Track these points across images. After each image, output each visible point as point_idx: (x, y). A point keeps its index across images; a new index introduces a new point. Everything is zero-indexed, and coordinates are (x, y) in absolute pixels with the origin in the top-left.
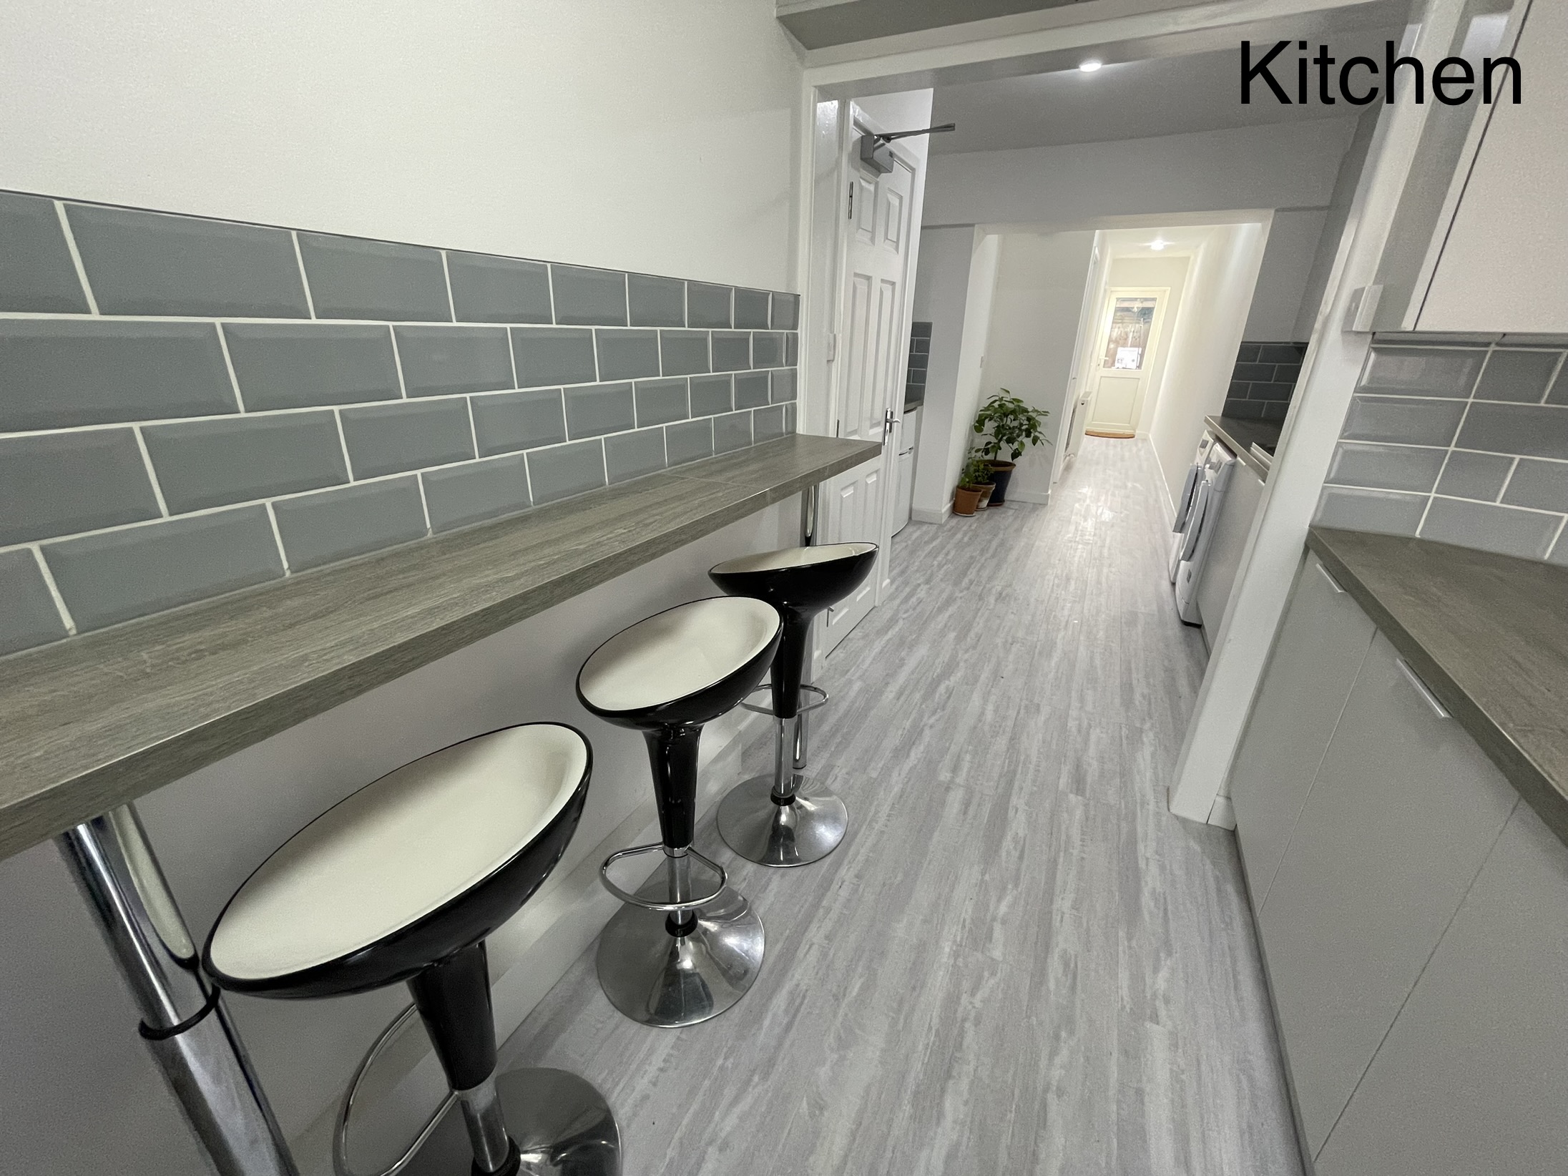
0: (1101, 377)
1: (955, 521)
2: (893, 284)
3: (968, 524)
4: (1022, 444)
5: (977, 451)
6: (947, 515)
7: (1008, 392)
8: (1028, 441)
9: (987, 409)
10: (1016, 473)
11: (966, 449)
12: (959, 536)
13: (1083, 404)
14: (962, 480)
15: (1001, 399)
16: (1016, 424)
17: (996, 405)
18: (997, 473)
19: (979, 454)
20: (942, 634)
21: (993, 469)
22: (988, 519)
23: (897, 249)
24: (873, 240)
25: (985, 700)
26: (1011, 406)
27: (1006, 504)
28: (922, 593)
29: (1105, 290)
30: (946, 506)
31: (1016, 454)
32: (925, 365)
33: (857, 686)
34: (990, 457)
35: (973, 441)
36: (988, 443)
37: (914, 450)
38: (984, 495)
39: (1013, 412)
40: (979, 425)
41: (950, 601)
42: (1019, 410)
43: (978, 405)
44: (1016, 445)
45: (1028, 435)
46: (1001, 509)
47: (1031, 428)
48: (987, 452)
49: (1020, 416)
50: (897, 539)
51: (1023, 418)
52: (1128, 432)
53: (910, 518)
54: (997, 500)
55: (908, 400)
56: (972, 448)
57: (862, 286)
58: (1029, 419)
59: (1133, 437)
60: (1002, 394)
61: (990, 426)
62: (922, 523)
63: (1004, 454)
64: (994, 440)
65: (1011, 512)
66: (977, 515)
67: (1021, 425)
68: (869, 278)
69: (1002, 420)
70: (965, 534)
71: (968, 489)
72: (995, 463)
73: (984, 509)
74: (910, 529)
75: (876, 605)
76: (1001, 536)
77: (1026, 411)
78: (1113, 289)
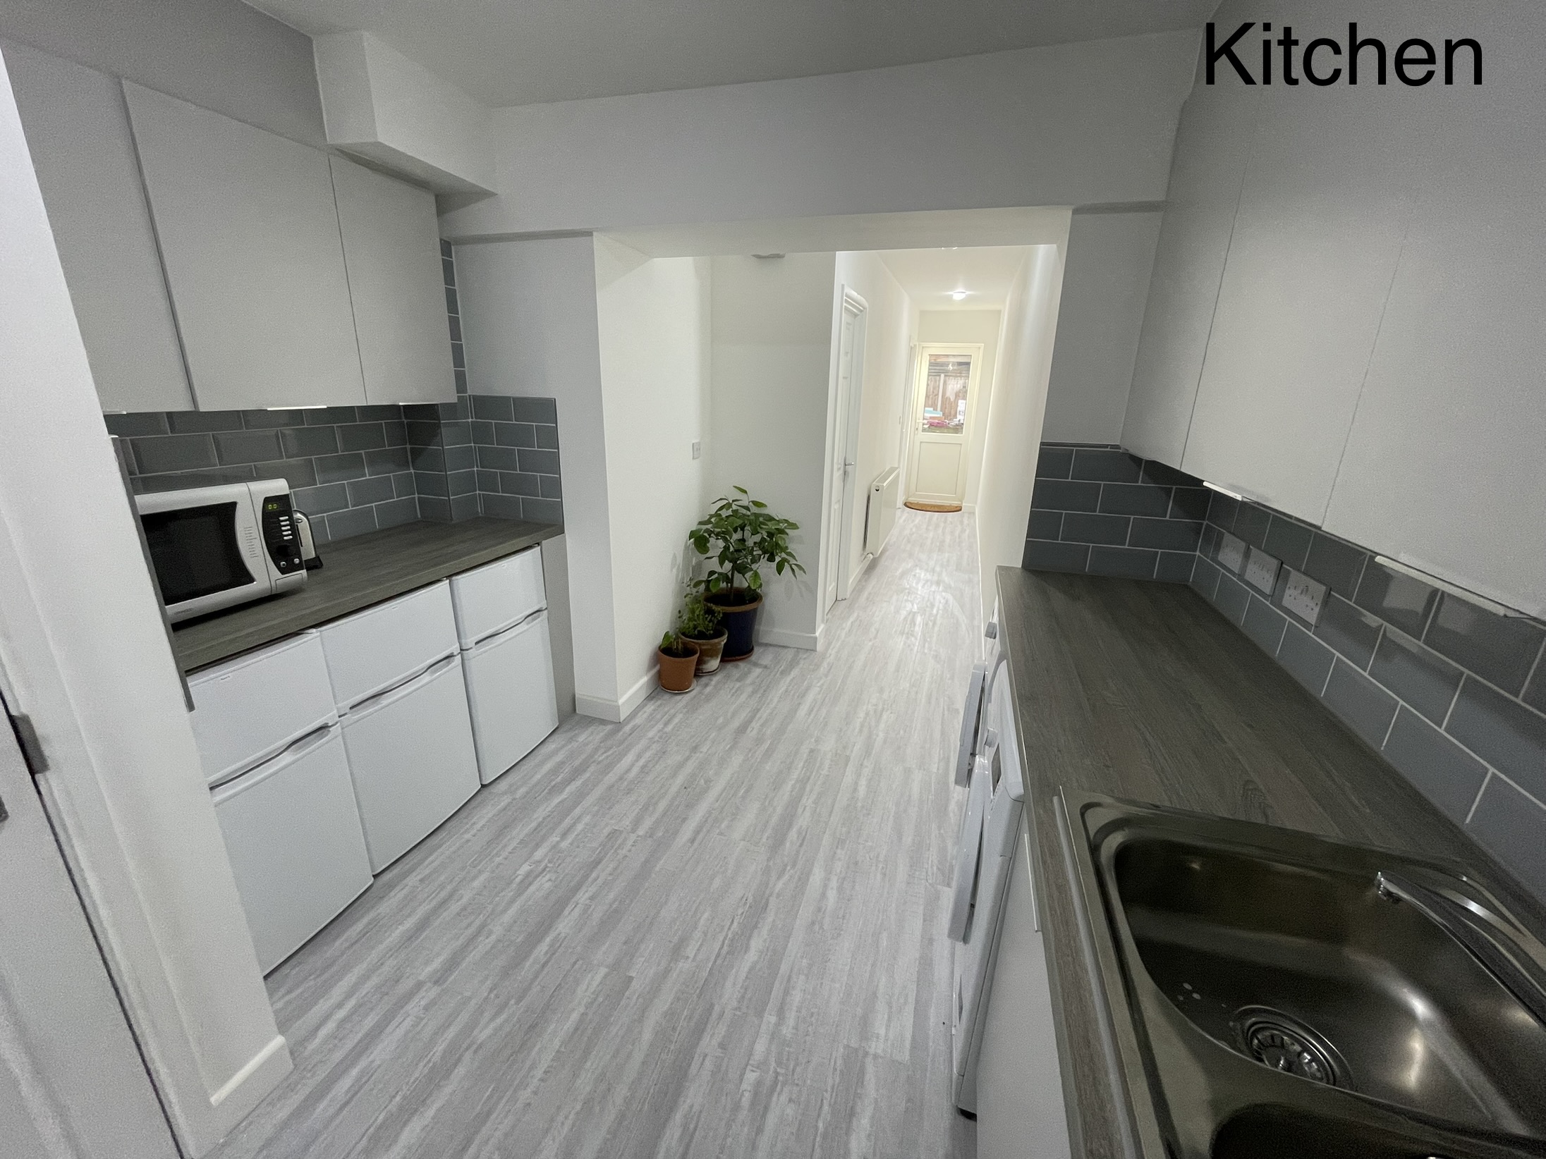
0: (921, 442)
1: (658, 703)
6: (643, 696)
7: (746, 492)
8: (774, 569)
13: (877, 490)
15: (732, 504)
17: (726, 512)
26: (747, 513)
38: (712, 655)
39: (751, 522)
40: (699, 541)
45: (771, 559)
47: (778, 548)
48: (714, 584)
49: (762, 529)
51: (764, 532)
52: (955, 503)
56: (692, 579)
58: (774, 534)
59: (959, 509)
60: (735, 496)
61: (716, 546)
66: (695, 689)
69: (733, 534)
71: (682, 647)
73: (712, 673)
74: (562, 735)
77: (767, 521)
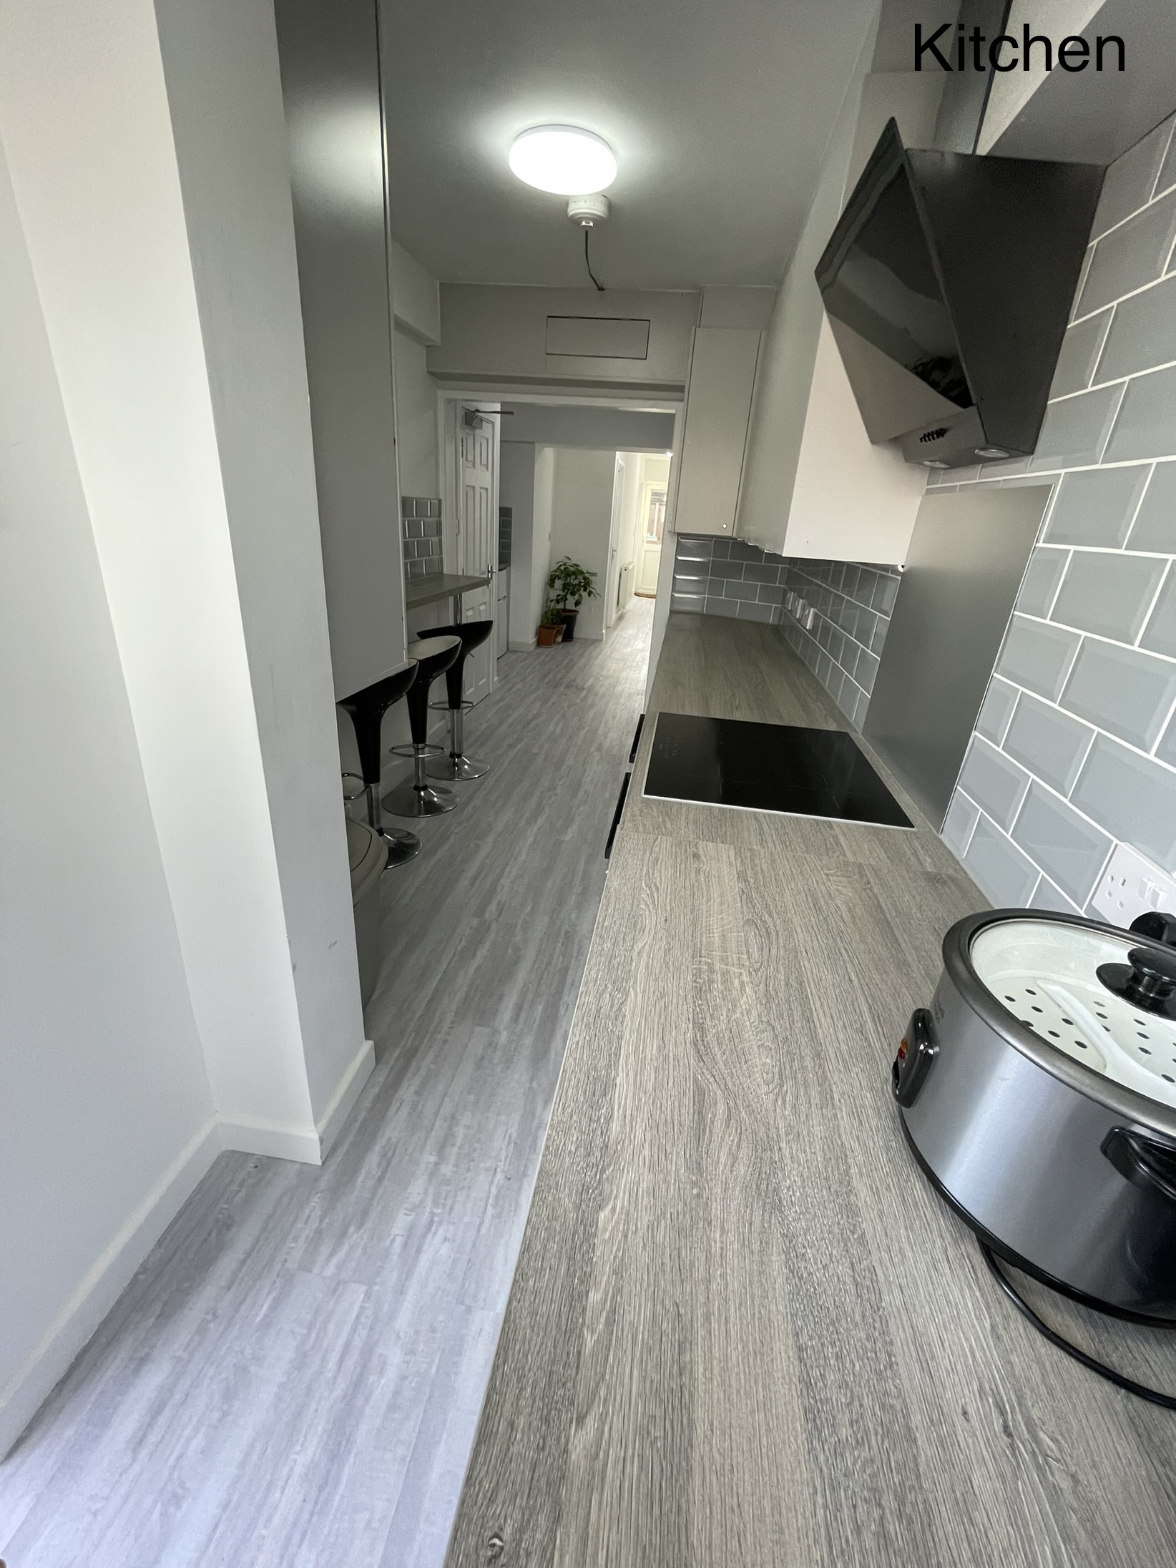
0: (646, 551)
1: (539, 650)
2: (486, 489)
3: (547, 652)
4: (580, 595)
5: (552, 601)
6: (534, 645)
7: (570, 559)
8: (585, 594)
9: (556, 571)
10: (580, 618)
11: (543, 600)
12: (542, 658)
13: (626, 570)
14: (542, 622)
15: (565, 564)
16: (576, 582)
17: (562, 568)
18: (566, 617)
19: (553, 604)
20: (533, 703)
21: (564, 614)
22: (562, 648)
23: (487, 468)
24: (474, 465)
25: (557, 725)
26: (572, 569)
27: (575, 640)
28: (520, 686)
29: (641, 485)
30: (531, 639)
31: (578, 603)
32: (510, 538)
33: (485, 725)
34: (560, 606)
35: (548, 595)
36: (559, 595)
37: (507, 597)
38: (558, 633)
39: (574, 573)
40: (551, 582)
41: (537, 689)
42: (577, 572)
43: (550, 568)
44: (576, 597)
45: (585, 590)
46: (570, 644)
47: (586, 585)
48: (558, 602)
49: (579, 577)
50: (500, 660)
51: (580, 577)
53: (508, 649)
54: (568, 637)
55: (500, 562)
56: (548, 599)
57: (470, 491)
58: (585, 578)
60: (566, 561)
61: (559, 584)
62: (515, 652)
63: (570, 604)
64: (562, 593)
65: (578, 644)
66: (555, 647)
67: (580, 582)
68: (473, 487)
69: (566, 579)
70: (547, 656)
71: (547, 628)
72: (565, 610)
73: (559, 643)
74: (509, 655)
75: (491, 691)
76: (570, 657)
77: (582, 573)
78: (649, 482)
